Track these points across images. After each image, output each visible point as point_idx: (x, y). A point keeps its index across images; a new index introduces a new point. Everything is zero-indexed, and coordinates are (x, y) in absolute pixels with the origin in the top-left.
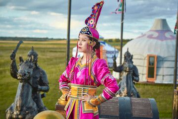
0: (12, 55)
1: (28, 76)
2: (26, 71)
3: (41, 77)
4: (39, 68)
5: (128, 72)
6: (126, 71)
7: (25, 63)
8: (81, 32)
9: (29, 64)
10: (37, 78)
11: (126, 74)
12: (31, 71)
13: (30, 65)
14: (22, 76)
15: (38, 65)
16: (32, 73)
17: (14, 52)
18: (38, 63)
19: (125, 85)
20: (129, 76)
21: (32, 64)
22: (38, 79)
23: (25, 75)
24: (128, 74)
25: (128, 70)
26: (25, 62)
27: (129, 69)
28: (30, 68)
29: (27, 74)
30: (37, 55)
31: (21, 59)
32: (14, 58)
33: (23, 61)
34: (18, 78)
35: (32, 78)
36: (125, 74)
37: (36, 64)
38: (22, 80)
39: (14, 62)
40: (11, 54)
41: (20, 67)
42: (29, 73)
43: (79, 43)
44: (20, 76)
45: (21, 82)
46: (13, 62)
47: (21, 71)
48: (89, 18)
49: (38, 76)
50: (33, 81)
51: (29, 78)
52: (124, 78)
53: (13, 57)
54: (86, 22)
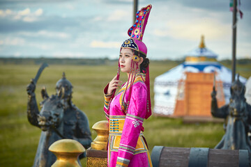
0: (30, 87)
1: (56, 120)
2: (52, 112)
3: (77, 124)
4: (75, 109)
5: (236, 116)
6: (232, 116)
7: (51, 99)
8: (124, 45)
9: (58, 101)
10: (72, 125)
11: (234, 120)
12: (61, 112)
13: (59, 103)
14: (46, 121)
15: (73, 104)
16: (62, 116)
17: (32, 83)
18: (72, 100)
19: (232, 139)
20: (239, 123)
21: (62, 101)
22: (74, 127)
23: (51, 118)
24: (236, 120)
25: (235, 114)
26: (51, 97)
27: (238, 111)
28: (59, 107)
29: (54, 117)
30: (71, 87)
31: (44, 93)
32: (33, 91)
33: (47, 97)
34: (40, 123)
35: (62, 125)
36: (231, 121)
37: (69, 102)
38: (45, 127)
39: (33, 98)
40: (28, 85)
41: (43, 106)
42: (57, 116)
43: (120, 61)
44: (43, 120)
45: (44, 130)
46: (31, 98)
47: (44, 112)
48: (133, 28)
49: (73, 121)
50: (64, 131)
51: (58, 125)
52: (230, 128)
53: (31, 90)
54: (130, 32)
